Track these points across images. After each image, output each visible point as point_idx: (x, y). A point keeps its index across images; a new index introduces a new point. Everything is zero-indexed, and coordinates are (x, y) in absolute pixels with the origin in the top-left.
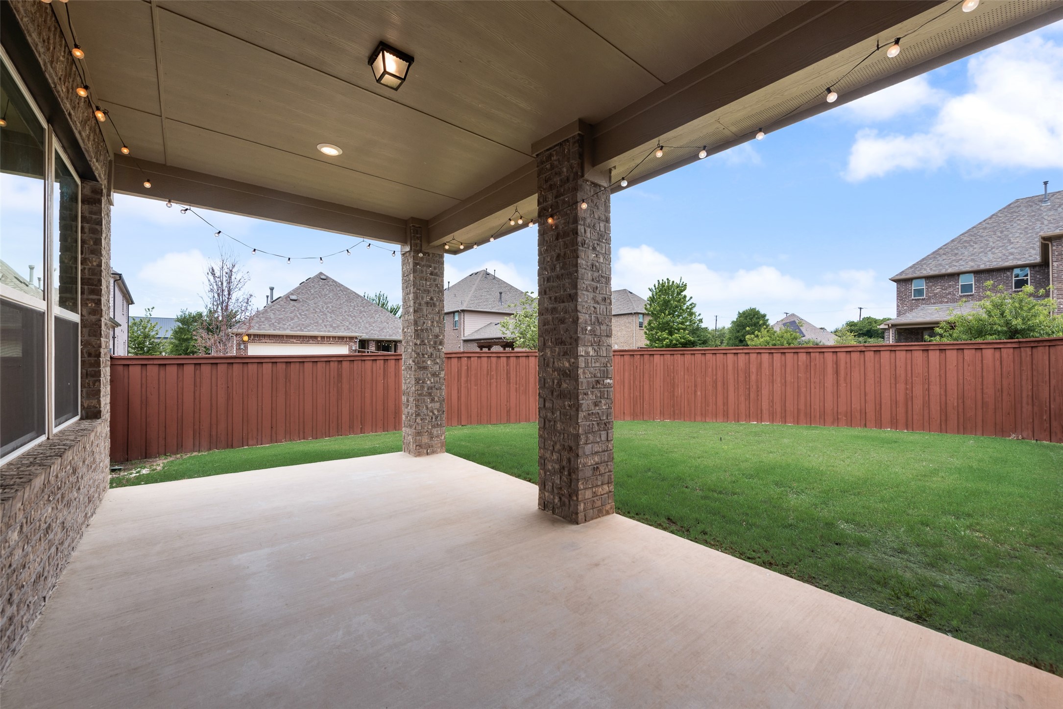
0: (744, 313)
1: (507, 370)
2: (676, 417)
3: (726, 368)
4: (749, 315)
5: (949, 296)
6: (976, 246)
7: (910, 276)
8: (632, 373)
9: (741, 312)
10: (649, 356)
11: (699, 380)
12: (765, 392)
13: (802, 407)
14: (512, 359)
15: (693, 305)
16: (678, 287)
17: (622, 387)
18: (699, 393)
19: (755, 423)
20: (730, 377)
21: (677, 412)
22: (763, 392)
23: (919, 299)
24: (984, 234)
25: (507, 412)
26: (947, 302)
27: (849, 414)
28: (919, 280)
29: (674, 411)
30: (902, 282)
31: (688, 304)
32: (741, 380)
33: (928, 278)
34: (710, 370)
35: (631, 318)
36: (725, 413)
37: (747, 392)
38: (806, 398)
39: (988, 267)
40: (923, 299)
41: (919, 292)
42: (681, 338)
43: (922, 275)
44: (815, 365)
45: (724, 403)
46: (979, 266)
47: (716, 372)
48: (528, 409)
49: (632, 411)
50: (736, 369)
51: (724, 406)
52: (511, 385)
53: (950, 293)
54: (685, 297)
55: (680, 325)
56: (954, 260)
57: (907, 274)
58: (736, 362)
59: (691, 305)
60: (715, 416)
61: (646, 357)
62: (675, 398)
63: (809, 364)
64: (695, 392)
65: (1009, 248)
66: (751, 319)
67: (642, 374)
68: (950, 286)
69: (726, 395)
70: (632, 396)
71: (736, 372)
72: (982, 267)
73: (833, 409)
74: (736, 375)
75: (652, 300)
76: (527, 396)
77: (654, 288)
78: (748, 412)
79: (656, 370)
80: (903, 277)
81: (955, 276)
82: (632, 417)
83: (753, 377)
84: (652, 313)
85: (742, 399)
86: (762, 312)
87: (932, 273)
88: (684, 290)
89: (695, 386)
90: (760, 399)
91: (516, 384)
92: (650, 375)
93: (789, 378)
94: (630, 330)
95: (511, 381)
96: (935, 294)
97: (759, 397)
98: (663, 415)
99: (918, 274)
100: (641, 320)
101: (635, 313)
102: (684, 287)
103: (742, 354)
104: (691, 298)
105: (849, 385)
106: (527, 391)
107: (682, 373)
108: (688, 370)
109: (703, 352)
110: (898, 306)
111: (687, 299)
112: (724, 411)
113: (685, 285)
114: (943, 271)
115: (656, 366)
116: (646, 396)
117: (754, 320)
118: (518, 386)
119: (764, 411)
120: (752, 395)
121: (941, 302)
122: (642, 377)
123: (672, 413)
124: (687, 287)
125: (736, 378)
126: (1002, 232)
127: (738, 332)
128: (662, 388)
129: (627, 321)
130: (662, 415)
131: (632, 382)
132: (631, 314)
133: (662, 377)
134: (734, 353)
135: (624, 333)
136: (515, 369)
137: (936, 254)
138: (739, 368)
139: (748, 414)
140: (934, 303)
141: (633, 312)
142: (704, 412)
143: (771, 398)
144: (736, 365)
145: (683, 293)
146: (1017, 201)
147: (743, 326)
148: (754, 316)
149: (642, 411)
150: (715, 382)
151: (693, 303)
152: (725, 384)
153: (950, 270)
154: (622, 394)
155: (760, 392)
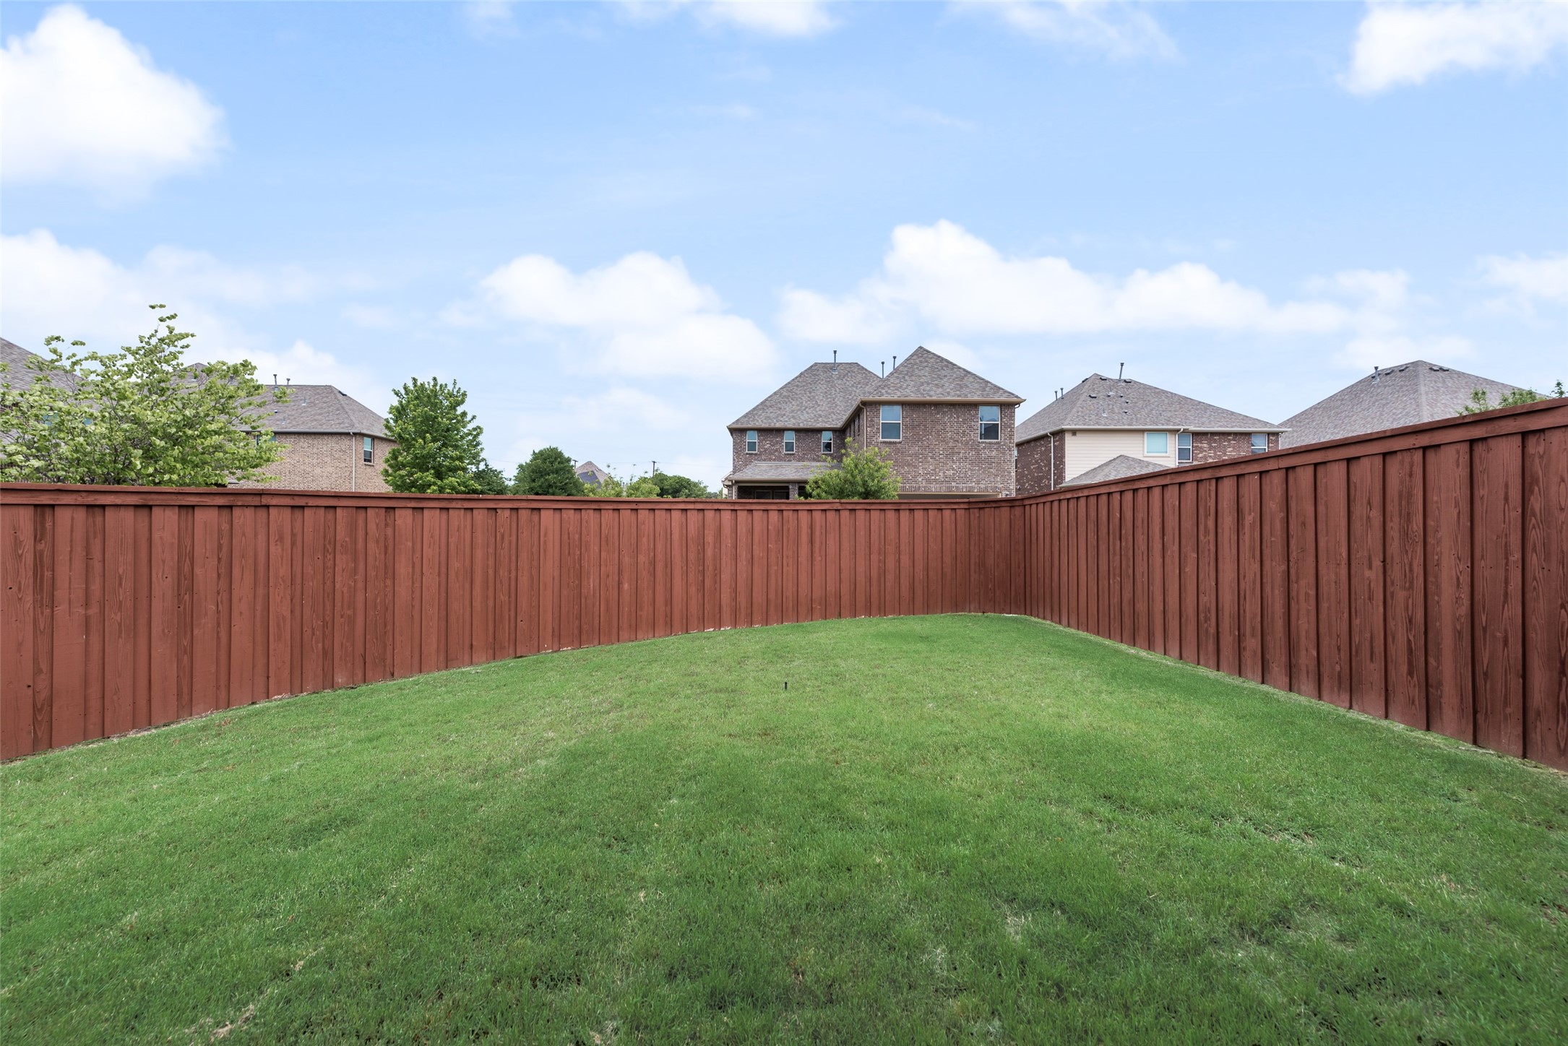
0: (541, 453)
1: (38, 557)
2: (584, 637)
3: (669, 537)
4: (549, 456)
5: (776, 453)
6: (793, 403)
7: (745, 426)
8: (491, 550)
9: (537, 451)
10: (529, 512)
11: (626, 560)
12: (726, 576)
13: (772, 596)
14: (63, 516)
15: (479, 430)
16: (451, 395)
17: (467, 586)
18: (626, 586)
19: (712, 630)
20: (677, 552)
21: (585, 627)
22: (722, 576)
23: (752, 454)
24: (798, 392)
25: (36, 710)
26: (774, 460)
27: (824, 600)
28: (752, 432)
29: (580, 627)
30: (736, 431)
31: (470, 426)
32: (692, 556)
33: (761, 431)
34: (645, 540)
35: (345, 443)
36: (668, 619)
37: (701, 578)
38: (777, 580)
39: (805, 427)
40: (756, 454)
41: (752, 446)
42: (459, 485)
43: (755, 426)
44: (788, 530)
45: (666, 601)
46: (799, 424)
47: (654, 545)
48: (143, 683)
49: (491, 639)
50: (684, 538)
51: (666, 606)
52: (61, 609)
53: (776, 450)
54: (464, 414)
55: (457, 463)
56: (779, 414)
57: (742, 424)
58: (684, 524)
59: (475, 429)
60: (653, 628)
61: (524, 515)
62: (583, 601)
63: (780, 529)
64: (620, 583)
65: (818, 409)
66: (552, 463)
67: (513, 551)
68: (777, 442)
69: (669, 586)
70: (491, 603)
71: (684, 545)
72: (802, 426)
73: (807, 595)
74: (684, 550)
75: (400, 412)
76: (142, 641)
77: (403, 392)
78: (701, 612)
79: (545, 543)
80: (739, 426)
81: (780, 431)
82: (491, 652)
83: (709, 552)
84: (400, 436)
85: (693, 590)
86: (566, 455)
87: (764, 426)
88: (463, 402)
89: (620, 572)
90: (718, 589)
91: (87, 605)
92: (532, 553)
93: (756, 552)
94: (344, 465)
95: (60, 594)
96: (766, 450)
97: (717, 586)
98: (559, 640)
99: (751, 425)
100: (368, 449)
101: (355, 434)
102: (459, 399)
103: (693, 512)
104: (474, 417)
105: (824, 558)
106: (142, 621)
107: (597, 549)
108: (607, 541)
109: (634, 506)
110: (734, 460)
111: (469, 417)
112: (666, 616)
113: (464, 395)
114: (772, 426)
115: (546, 535)
116: (524, 603)
117: (556, 465)
118: (94, 610)
119: (724, 608)
120: (708, 582)
121: (770, 460)
122: (514, 558)
123: (576, 632)
124: (467, 400)
125: (684, 554)
126: (810, 393)
127: (534, 481)
128: (557, 581)
129: (337, 447)
130: (556, 639)
131: (491, 572)
132: (348, 434)
133: (557, 558)
134: (682, 510)
135: (330, 469)
136: (79, 550)
137: (763, 405)
138: (690, 536)
139: (701, 616)
140: (765, 460)
141: (351, 431)
142: (633, 623)
143: (734, 586)
144: (685, 531)
145: (460, 410)
146: (816, 364)
147: (540, 472)
148: (556, 459)
149: (513, 636)
150: (653, 563)
151: (479, 427)
152: (669, 565)
153: (778, 425)
154: (467, 603)
155: (718, 576)
